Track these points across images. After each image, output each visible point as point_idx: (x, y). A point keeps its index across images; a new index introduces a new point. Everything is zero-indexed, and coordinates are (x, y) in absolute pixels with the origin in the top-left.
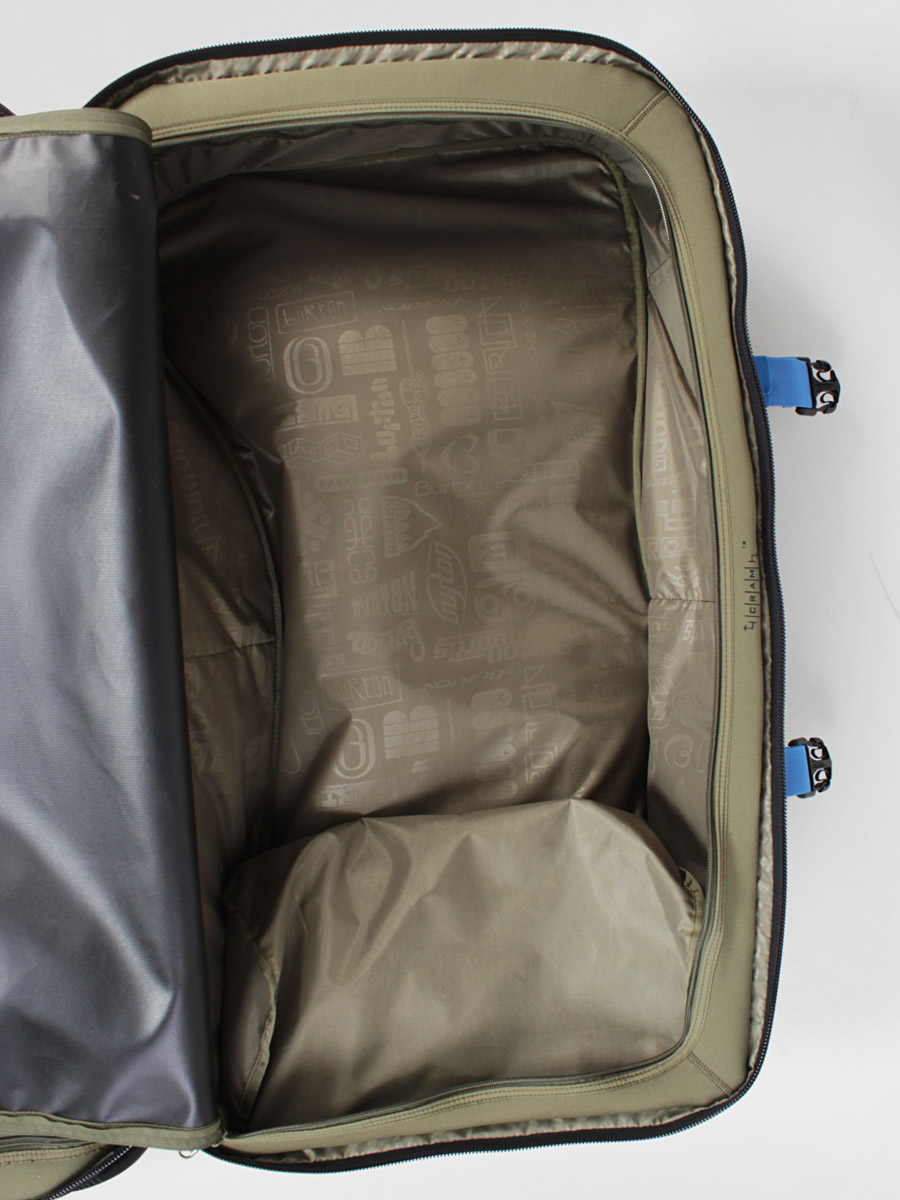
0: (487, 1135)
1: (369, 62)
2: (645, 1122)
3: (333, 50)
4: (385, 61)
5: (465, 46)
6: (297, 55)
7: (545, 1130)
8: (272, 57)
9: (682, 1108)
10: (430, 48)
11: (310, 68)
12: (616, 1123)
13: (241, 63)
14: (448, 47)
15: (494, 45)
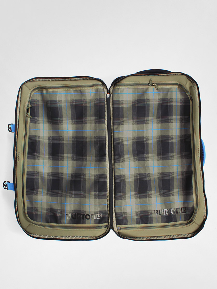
0: (61, 79)
1: (66, 236)
2: (38, 79)
3: (71, 239)
4: (64, 236)
5: (52, 238)
6: (76, 238)
7: (53, 79)
8: (79, 238)
9: (32, 81)
10: (57, 238)
11: (75, 236)
12: (42, 80)
13: (84, 238)
14: (55, 238)
15: (48, 237)
